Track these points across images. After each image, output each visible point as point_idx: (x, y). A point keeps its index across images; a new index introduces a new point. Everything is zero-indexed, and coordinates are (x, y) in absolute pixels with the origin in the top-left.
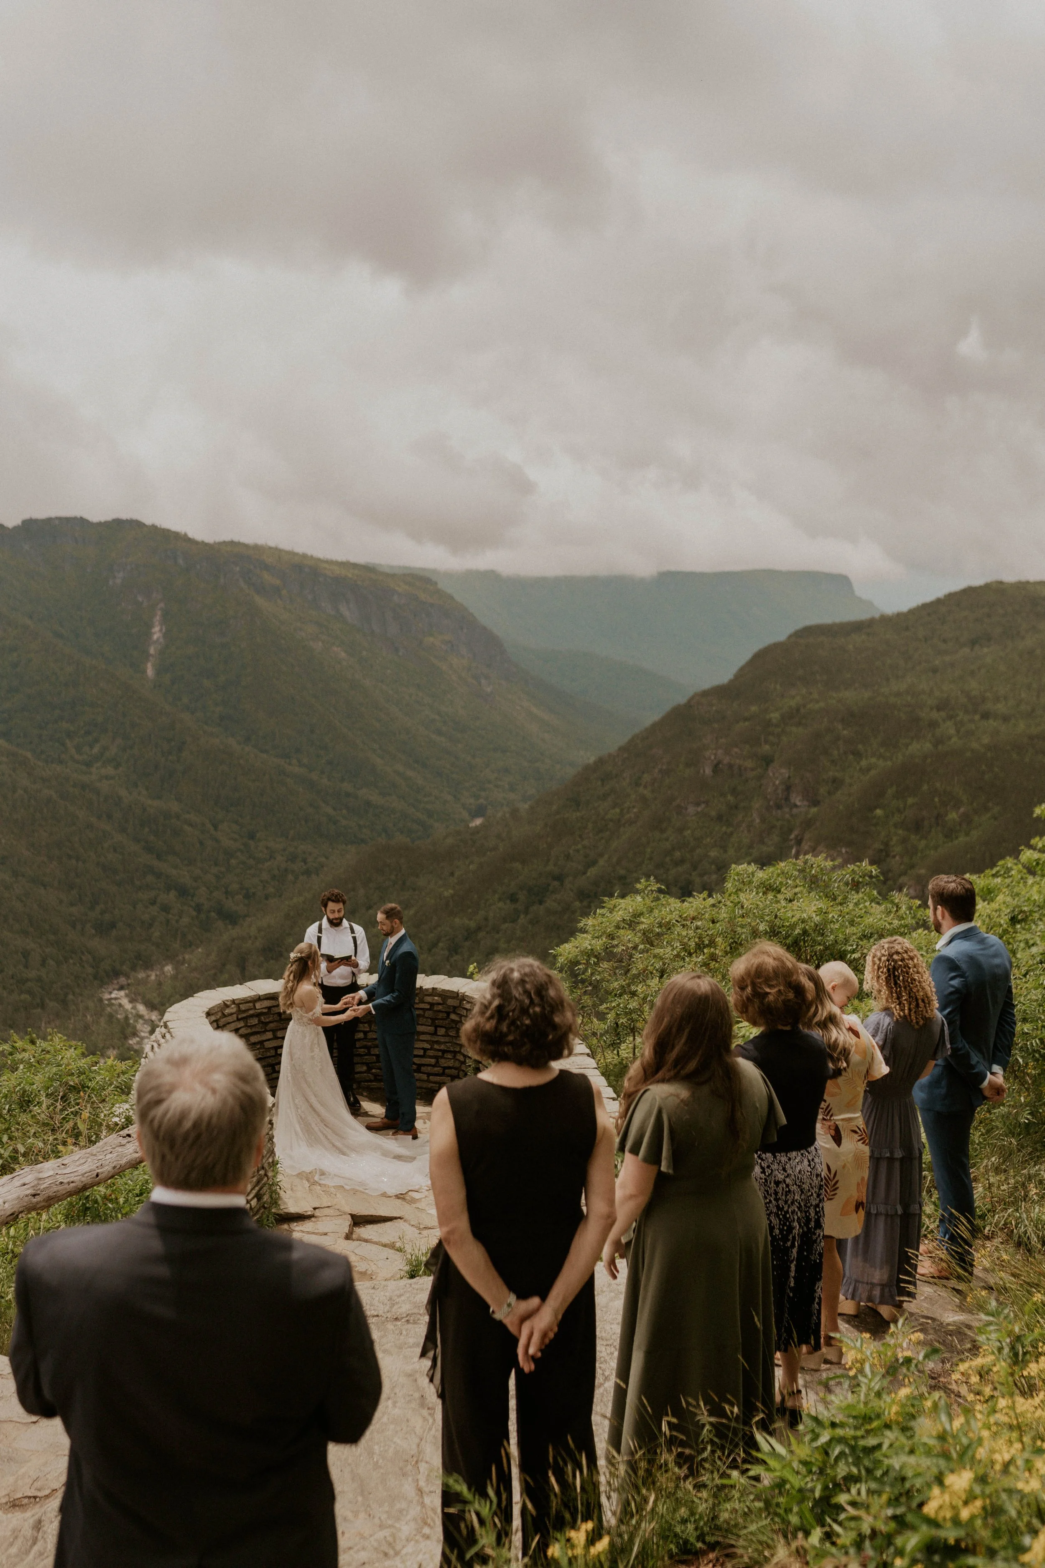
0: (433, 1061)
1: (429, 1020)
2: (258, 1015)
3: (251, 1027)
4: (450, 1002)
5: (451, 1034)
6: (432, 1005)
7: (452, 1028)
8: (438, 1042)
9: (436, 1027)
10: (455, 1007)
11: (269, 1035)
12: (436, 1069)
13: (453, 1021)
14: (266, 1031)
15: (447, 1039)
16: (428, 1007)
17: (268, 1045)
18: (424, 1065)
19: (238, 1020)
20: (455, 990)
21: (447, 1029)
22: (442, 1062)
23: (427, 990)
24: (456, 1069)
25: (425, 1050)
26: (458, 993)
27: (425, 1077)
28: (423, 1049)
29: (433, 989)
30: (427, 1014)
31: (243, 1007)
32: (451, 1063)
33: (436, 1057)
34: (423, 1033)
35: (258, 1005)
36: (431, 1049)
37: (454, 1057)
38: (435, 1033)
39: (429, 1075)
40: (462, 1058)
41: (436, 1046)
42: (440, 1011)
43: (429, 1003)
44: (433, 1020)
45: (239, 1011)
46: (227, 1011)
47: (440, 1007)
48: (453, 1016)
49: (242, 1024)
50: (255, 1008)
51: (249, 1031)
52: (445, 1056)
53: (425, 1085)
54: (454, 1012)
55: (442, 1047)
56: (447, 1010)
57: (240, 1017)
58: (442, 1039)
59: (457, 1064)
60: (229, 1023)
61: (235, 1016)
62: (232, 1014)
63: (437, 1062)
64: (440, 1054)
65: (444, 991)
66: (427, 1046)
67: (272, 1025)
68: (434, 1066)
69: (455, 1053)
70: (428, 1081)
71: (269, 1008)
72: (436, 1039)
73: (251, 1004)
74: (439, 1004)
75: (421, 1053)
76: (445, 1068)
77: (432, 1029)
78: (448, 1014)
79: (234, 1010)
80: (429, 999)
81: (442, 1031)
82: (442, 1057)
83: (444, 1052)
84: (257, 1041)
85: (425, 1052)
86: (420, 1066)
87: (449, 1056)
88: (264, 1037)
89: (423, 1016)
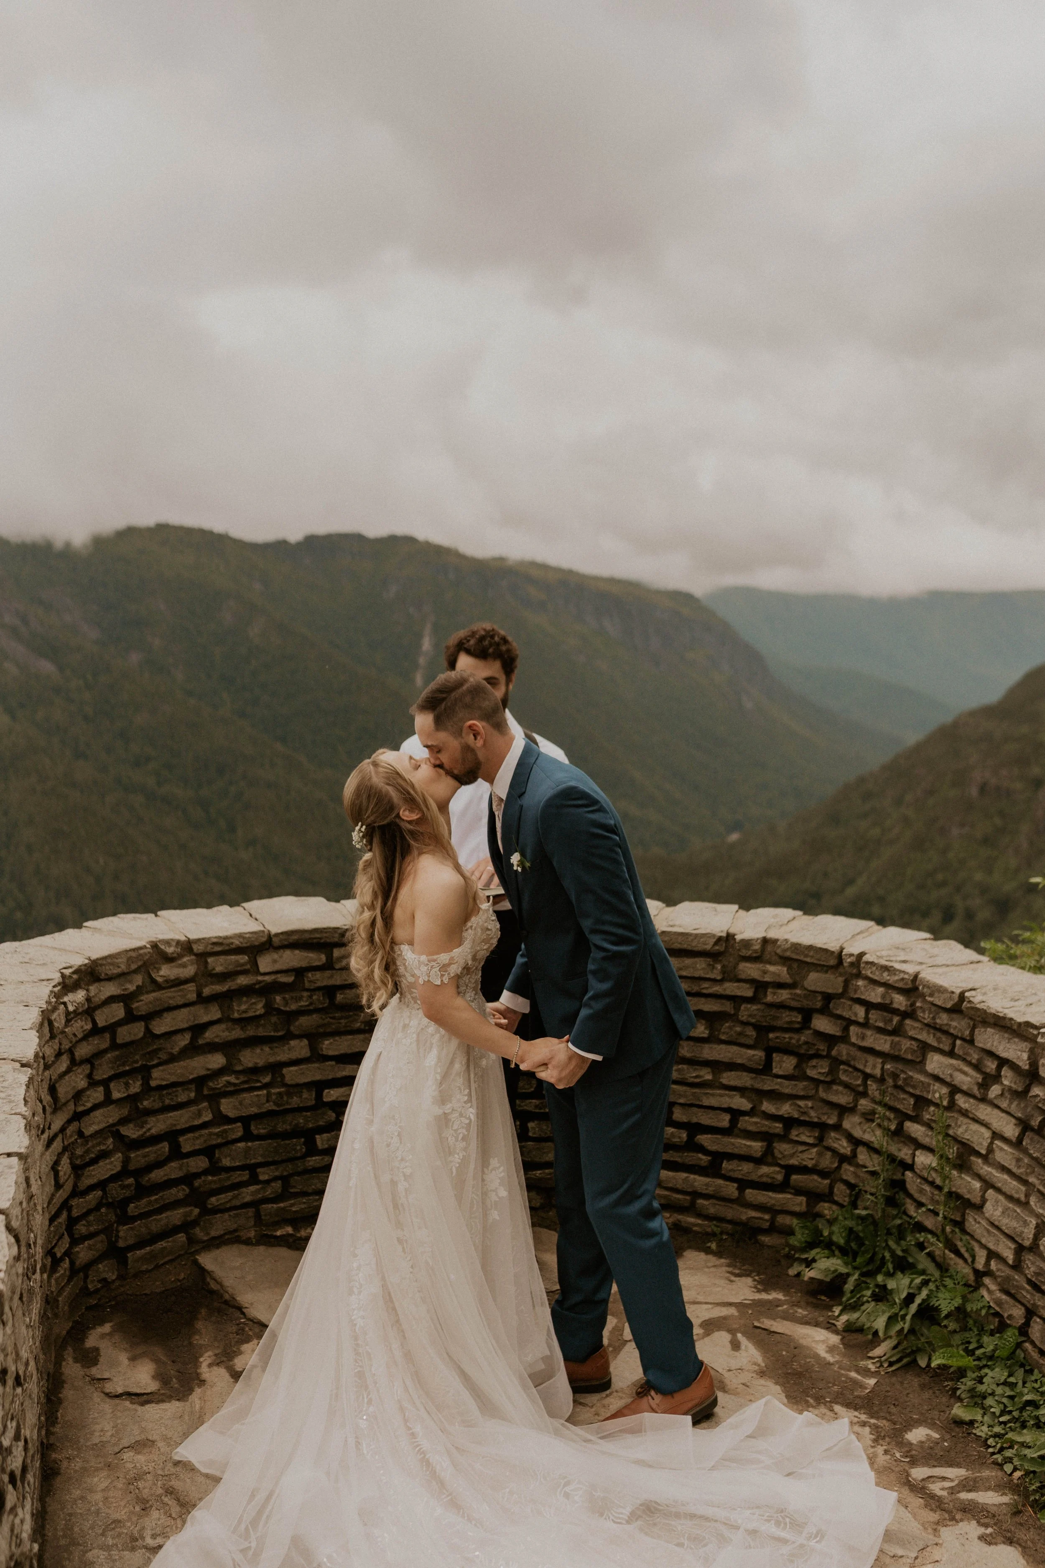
0: (756, 1147)
1: (751, 1032)
2: (267, 990)
3: (243, 1022)
4: (814, 980)
5: (811, 1073)
6: (760, 986)
7: (817, 1056)
8: (775, 1096)
9: (770, 1051)
10: (828, 998)
11: (299, 1048)
12: (765, 1169)
13: (819, 1034)
14: (290, 1036)
15: (799, 1087)
16: (749, 993)
17: (291, 1074)
18: (731, 1157)
19: (202, 1000)
20: (833, 946)
21: (803, 1058)
22: (782, 1148)
23: (747, 943)
24: (823, 1174)
25: (735, 1114)
26: (839, 956)
27: (731, 1189)
28: (728, 1110)
29: (765, 941)
30: (747, 1011)
31: (218, 965)
32: (808, 1158)
33: (767, 1138)
34: (732, 1066)
35: (265, 963)
36: (752, 1113)
37: (821, 1139)
38: (766, 1069)
39: (743, 1184)
40: (844, 1147)
41: (767, 1106)
42: (781, 1006)
43: (752, 981)
44: (762, 1029)
45: (207, 975)
46: (166, 972)
47: (784, 995)
48: (822, 1024)
49: (214, 1013)
50: (258, 972)
51: (237, 1033)
52: (794, 1134)
53: (730, 1212)
54: (824, 1010)
55: (786, 1109)
56: (806, 1003)
57: (207, 991)
58: (787, 1087)
59: (827, 1162)
60: (170, 1009)
61: (191, 987)
62: (178, 983)
63: (769, 1151)
64: (778, 1127)
65: (796, 947)
66: (741, 1103)
67: (304, 1022)
68: (758, 1161)
69: (822, 1128)
70: (740, 1201)
71: (299, 972)
72: (768, 1084)
73: (243, 959)
74: (781, 986)
75: (724, 1120)
76: (790, 1170)
77: (758, 1054)
78: (807, 1014)
79: (190, 971)
80: (750, 970)
81: (785, 1064)
82: (784, 1137)
83: (789, 1123)
84: (261, 1063)
85: (734, 1121)
86: (718, 1157)
87: (806, 1136)
88: (283, 1055)
89: (732, 1017)
